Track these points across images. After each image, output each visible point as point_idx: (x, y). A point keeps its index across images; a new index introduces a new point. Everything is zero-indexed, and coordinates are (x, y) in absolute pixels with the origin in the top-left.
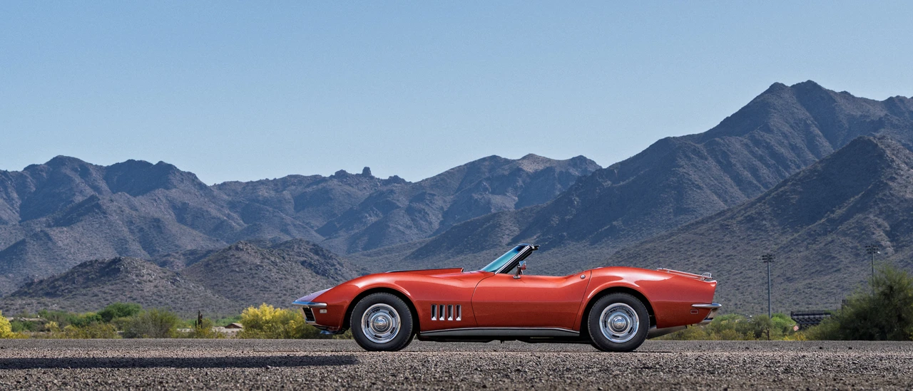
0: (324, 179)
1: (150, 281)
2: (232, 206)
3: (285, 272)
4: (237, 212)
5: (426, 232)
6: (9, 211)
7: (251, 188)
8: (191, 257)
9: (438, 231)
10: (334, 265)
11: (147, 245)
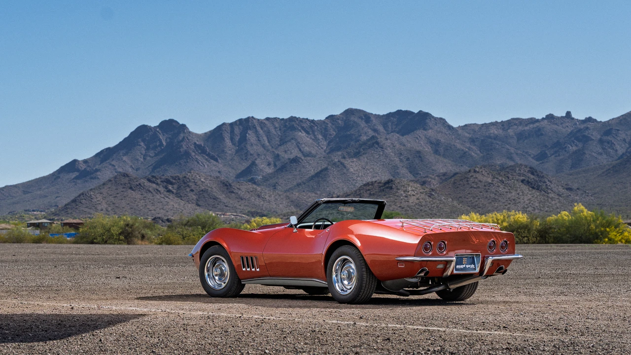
0: (538, 121)
1: (413, 195)
2: (472, 141)
3: (509, 188)
4: (475, 145)
5: (613, 157)
6: (316, 148)
7: (485, 128)
8: (443, 178)
9: (622, 156)
10: (545, 182)
11: (413, 170)
